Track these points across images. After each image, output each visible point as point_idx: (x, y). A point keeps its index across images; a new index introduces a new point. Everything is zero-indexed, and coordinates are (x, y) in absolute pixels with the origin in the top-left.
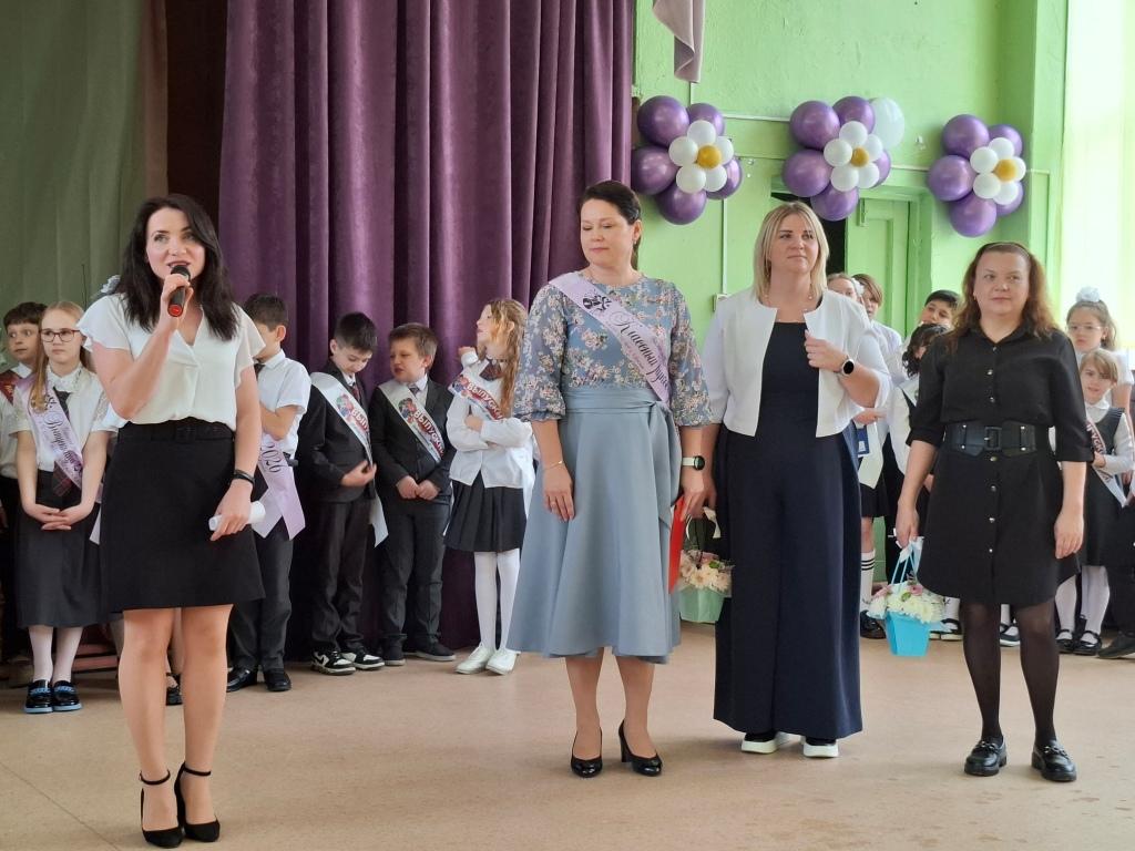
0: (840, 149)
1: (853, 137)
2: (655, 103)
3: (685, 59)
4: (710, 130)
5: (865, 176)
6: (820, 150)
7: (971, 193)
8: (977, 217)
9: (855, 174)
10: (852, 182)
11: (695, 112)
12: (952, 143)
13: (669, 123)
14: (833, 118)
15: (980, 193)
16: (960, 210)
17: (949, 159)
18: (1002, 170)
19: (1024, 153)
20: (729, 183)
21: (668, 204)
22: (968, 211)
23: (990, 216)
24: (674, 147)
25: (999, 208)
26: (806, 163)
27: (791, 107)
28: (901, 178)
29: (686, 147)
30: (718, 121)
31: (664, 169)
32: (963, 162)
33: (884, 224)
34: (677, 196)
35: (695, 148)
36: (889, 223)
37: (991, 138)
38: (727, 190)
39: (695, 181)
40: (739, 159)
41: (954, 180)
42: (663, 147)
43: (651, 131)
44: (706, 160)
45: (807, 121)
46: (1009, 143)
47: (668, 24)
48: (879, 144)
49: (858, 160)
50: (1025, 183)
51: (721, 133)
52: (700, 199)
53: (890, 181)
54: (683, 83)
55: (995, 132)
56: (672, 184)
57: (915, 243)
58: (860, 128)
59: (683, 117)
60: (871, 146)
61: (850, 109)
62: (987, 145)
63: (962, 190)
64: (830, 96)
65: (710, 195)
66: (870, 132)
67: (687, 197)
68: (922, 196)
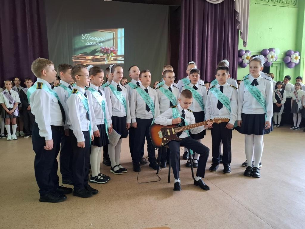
0: (269, 56)
1: (271, 54)
2: (241, 50)
3: (245, 43)
4: (248, 54)
5: (273, 60)
6: (266, 56)
7: (291, 61)
8: (292, 65)
9: (271, 59)
10: (271, 61)
11: (246, 51)
12: (288, 54)
13: (242, 53)
14: (268, 51)
16: (288, 64)
17: (287, 57)
18: (296, 58)
19: (300, 55)
21: (242, 65)
22: (290, 65)
23: (294, 65)
24: (242, 57)
27: (261, 50)
28: (279, 60)
30: (250, 53)
31: (241, 60)
32: (289, 57)
33: (276, 67)
35: (246, 57)
37: (294, 53)
39: (246, 61)
41: (288, 59)
43: (240, 55)
45: (264, 52)
46: (297, 54)
47: (242, 39)
48: (276, 55)
49: (272, 57)
50: (300, 60)
52: (246, 64)
53: (277, 60)
54: (244, 47)
56: (242, 62)
57: (281, 70)
58: (272, 52)
59: (244, 52)
60: (274, 55)
61: (271, 50)
63: (289, 61)
64: (268, 48)
66: (274, 53)
67: (244, 64)
68: (282, 62)
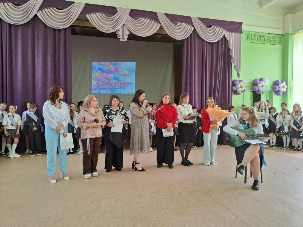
0: (260, 85)
1: (262, 83)
2: (234, 80)
3: (238, 75)
4: (242, 84)
5: (263, 88)
6: (257, 85)
7: (279, 90)
8: (280, 93)
9: (262, 88)
10: (261, 89)
11: (240, 81)
12: (276, 83)
13: (236, 83)
14: (259, 81)
15: (280, 90)
17: (276, 86)
18: (283, 87)
19: (287, 84)
20: (244, 90)
21: (236, 93)
22: (278, 92)
23: (282, 93)
24: (237, 86)
25: (283, 92)
26: (255, 87)
27: (253, 80)
28: (269, 88)
29: (239, 86)
30: (243, 82)
31: (236, 88)
32: (278, 86)
33: (266, 94)
34: (237, 92)
35: (240, 86)
36: (267, 94)
37: (282, 83)
38: (244, 91)
39: (240, 90)
40: (246, 87)
41: (276, 88)
42: (236, 86)
43: (234, 84)
44: (241, 87)
45: (255, 82)
46: (284, 83)
47: (236, 71)
48: (266, 84)
49: (262, 86)
50: (287, 88)
51: (243, 84)
52: (240, 92)
53: (267, 89)
54: (238, 78)
55: (282, 82)
56: (237, 90)
57: (271, 97)
58: (263, 82)
59: (238, 82)
60: (264, 84)
61: (261, 80)
62: (281, 84)
63: (277, 90)
64: (258, 78)
65: (242, 91)
67: (239, 92)
68: (272, 90)
